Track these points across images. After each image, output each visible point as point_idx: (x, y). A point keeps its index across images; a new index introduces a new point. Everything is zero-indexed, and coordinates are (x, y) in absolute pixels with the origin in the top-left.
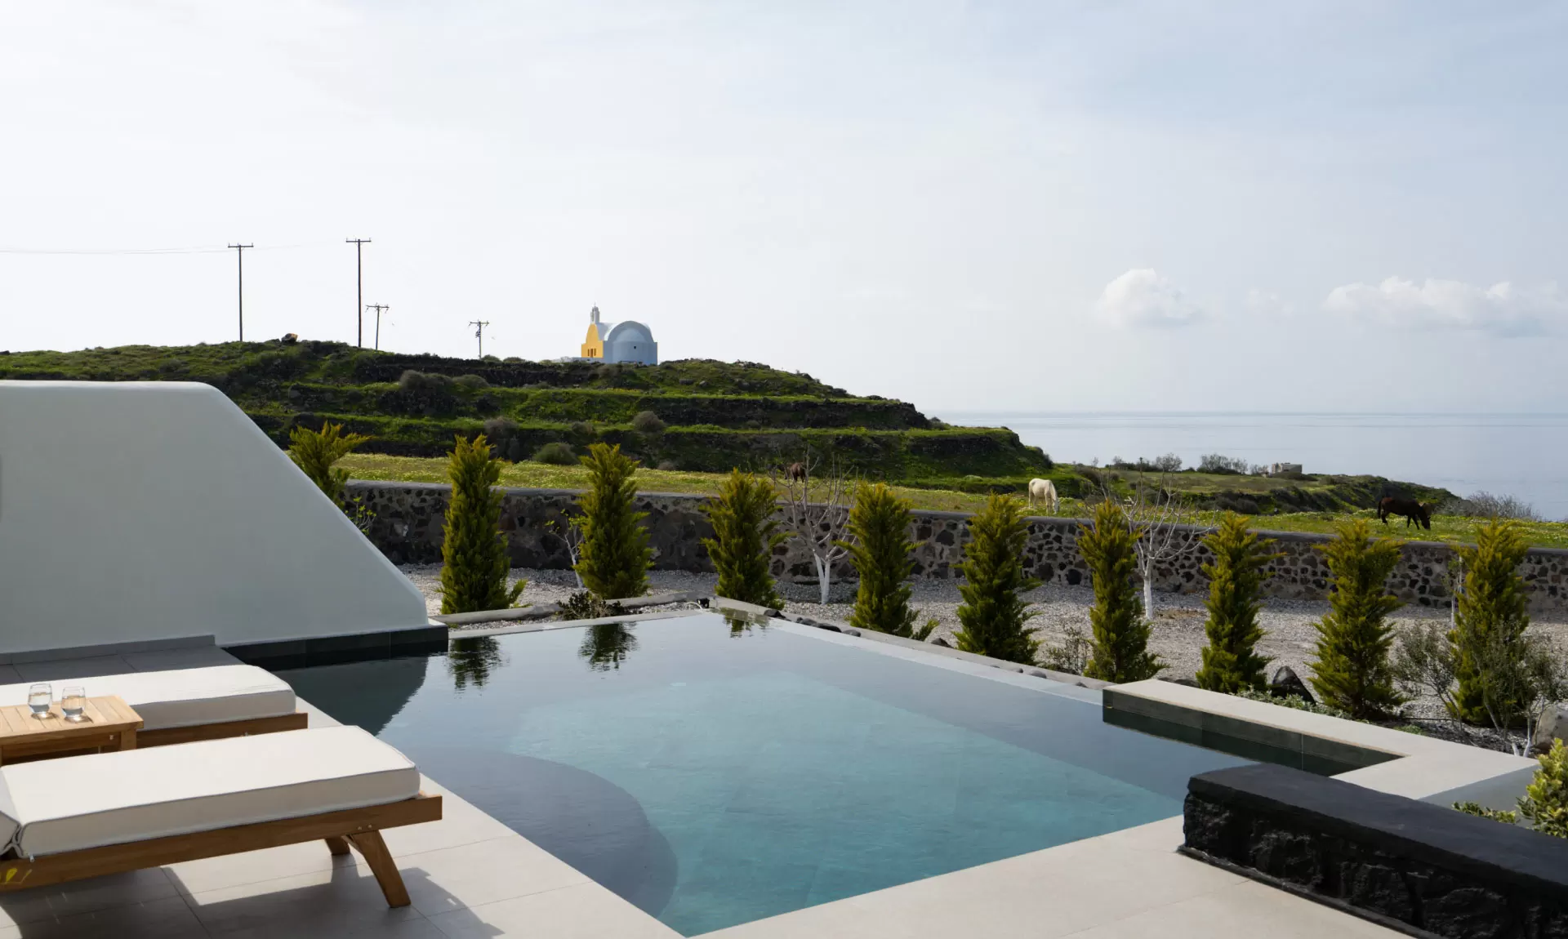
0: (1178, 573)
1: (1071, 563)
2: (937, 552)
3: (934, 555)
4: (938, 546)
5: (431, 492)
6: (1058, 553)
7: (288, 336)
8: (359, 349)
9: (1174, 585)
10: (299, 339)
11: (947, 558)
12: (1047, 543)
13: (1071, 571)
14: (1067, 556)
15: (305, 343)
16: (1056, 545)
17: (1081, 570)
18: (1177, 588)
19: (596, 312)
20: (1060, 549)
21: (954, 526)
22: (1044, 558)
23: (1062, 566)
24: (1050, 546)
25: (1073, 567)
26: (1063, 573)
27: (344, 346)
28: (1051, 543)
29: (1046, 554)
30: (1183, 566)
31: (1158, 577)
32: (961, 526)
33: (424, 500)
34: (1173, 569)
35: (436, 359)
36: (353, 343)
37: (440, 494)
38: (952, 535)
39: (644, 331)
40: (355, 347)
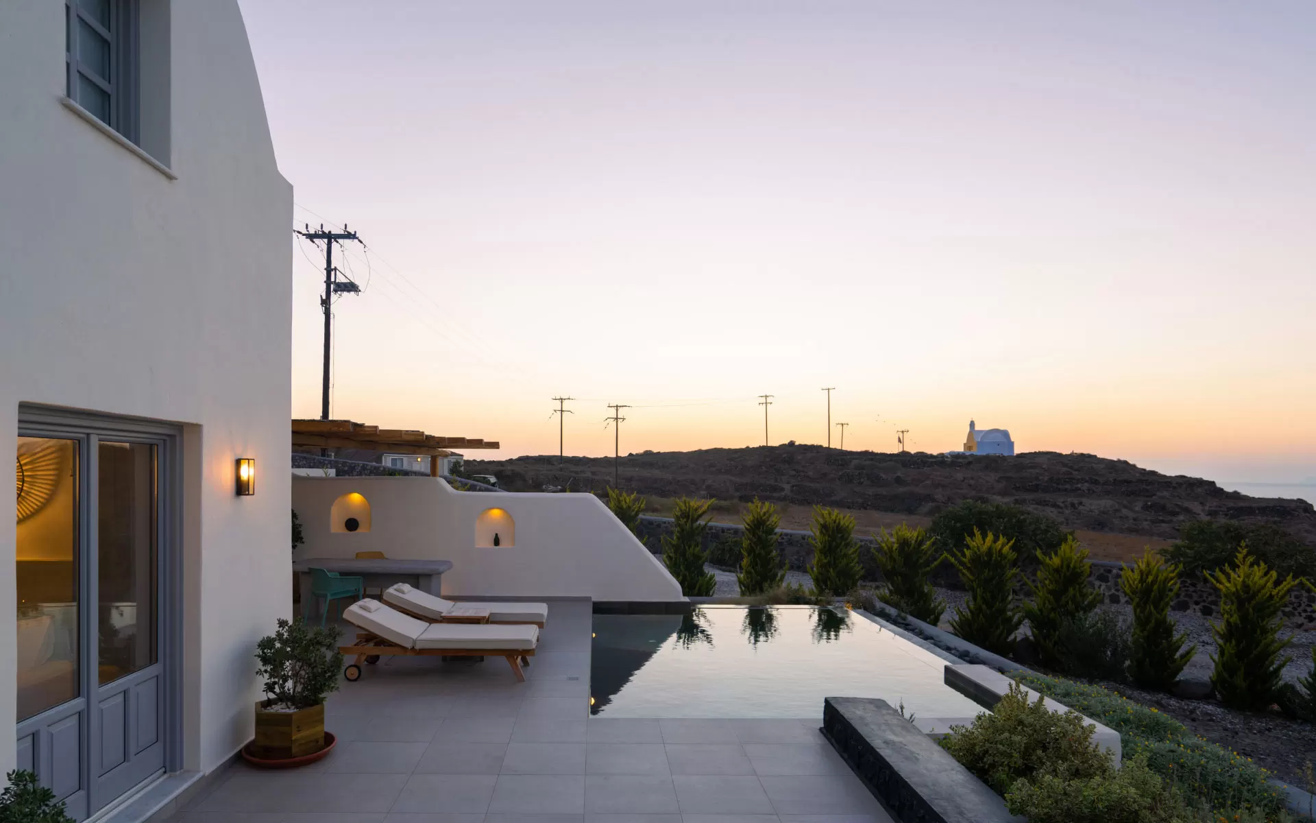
0: (1301, 616)
1: (1204, 601)
2: (1096, 587)
3: (1094, 589)
4: (1097, 583)
5: (786, 535)
6: (1194, 594)
7: (791, 441)
8: (828, 448)
9: (1297, 623)
10: (797, 443)
11: (1104, 590)
12: (1185, 586)
13: (1204, 606)
14: (1201, 596)
15: (800, 445)
16: (1191, 589)
17: (1213, 607)
18: (1300, 626)
19: (972, 424)
20: (1195, 591)
21: (1110, 571)
22: (1182, 597)
23: (1197, 603)
24: (1186, 589)
25: (1206, 604)
26: (1197, 607)
27: (821, 446)
28: (1188, 587)
29: (1183, 594)
30: (1305, 611)
31: (1282, 616)
32: (1114, 571)
33: (783, 539)
34: (1296, 613)
35: (872, 453)
36: (825, 445)
37: (791, 536)
38: (1108, 577)
39: (1005, 434)
40: (826, 448)
